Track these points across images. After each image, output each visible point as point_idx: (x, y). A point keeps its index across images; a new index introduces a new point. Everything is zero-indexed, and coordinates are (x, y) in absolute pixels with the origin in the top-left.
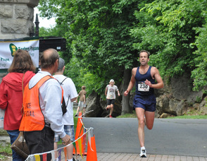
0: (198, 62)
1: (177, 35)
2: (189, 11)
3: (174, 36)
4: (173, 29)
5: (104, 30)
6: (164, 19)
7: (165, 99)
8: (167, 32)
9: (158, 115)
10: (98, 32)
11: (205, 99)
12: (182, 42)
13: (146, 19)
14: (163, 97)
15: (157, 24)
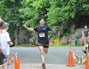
0: (48, 23)
1: (39, 12)
2: (44, 2)
3: (38, 12)
4: (38, 9)
5: (7, 9)
6: (34, 5)
7: (34, 39)
8: (35, 10)
9: (31, 46)
10: (4, 10)
11: (51, 39)
12: (41, 15)
13: (26, 5)
14: (33, 38)
15: (31, 7)
